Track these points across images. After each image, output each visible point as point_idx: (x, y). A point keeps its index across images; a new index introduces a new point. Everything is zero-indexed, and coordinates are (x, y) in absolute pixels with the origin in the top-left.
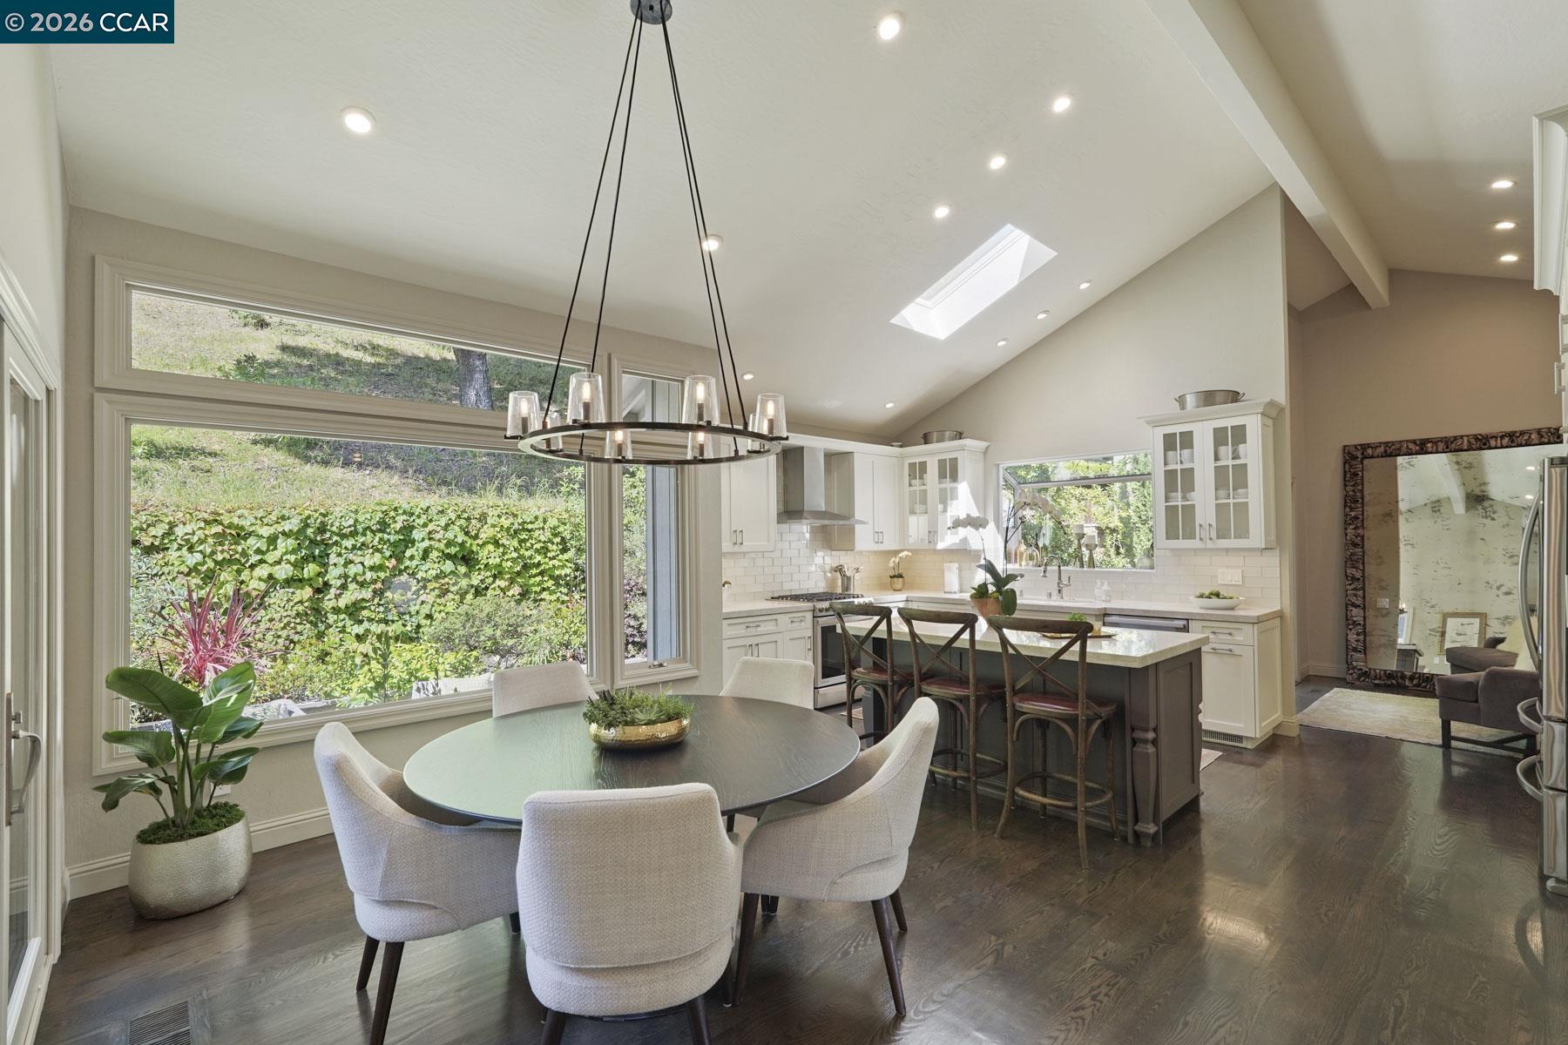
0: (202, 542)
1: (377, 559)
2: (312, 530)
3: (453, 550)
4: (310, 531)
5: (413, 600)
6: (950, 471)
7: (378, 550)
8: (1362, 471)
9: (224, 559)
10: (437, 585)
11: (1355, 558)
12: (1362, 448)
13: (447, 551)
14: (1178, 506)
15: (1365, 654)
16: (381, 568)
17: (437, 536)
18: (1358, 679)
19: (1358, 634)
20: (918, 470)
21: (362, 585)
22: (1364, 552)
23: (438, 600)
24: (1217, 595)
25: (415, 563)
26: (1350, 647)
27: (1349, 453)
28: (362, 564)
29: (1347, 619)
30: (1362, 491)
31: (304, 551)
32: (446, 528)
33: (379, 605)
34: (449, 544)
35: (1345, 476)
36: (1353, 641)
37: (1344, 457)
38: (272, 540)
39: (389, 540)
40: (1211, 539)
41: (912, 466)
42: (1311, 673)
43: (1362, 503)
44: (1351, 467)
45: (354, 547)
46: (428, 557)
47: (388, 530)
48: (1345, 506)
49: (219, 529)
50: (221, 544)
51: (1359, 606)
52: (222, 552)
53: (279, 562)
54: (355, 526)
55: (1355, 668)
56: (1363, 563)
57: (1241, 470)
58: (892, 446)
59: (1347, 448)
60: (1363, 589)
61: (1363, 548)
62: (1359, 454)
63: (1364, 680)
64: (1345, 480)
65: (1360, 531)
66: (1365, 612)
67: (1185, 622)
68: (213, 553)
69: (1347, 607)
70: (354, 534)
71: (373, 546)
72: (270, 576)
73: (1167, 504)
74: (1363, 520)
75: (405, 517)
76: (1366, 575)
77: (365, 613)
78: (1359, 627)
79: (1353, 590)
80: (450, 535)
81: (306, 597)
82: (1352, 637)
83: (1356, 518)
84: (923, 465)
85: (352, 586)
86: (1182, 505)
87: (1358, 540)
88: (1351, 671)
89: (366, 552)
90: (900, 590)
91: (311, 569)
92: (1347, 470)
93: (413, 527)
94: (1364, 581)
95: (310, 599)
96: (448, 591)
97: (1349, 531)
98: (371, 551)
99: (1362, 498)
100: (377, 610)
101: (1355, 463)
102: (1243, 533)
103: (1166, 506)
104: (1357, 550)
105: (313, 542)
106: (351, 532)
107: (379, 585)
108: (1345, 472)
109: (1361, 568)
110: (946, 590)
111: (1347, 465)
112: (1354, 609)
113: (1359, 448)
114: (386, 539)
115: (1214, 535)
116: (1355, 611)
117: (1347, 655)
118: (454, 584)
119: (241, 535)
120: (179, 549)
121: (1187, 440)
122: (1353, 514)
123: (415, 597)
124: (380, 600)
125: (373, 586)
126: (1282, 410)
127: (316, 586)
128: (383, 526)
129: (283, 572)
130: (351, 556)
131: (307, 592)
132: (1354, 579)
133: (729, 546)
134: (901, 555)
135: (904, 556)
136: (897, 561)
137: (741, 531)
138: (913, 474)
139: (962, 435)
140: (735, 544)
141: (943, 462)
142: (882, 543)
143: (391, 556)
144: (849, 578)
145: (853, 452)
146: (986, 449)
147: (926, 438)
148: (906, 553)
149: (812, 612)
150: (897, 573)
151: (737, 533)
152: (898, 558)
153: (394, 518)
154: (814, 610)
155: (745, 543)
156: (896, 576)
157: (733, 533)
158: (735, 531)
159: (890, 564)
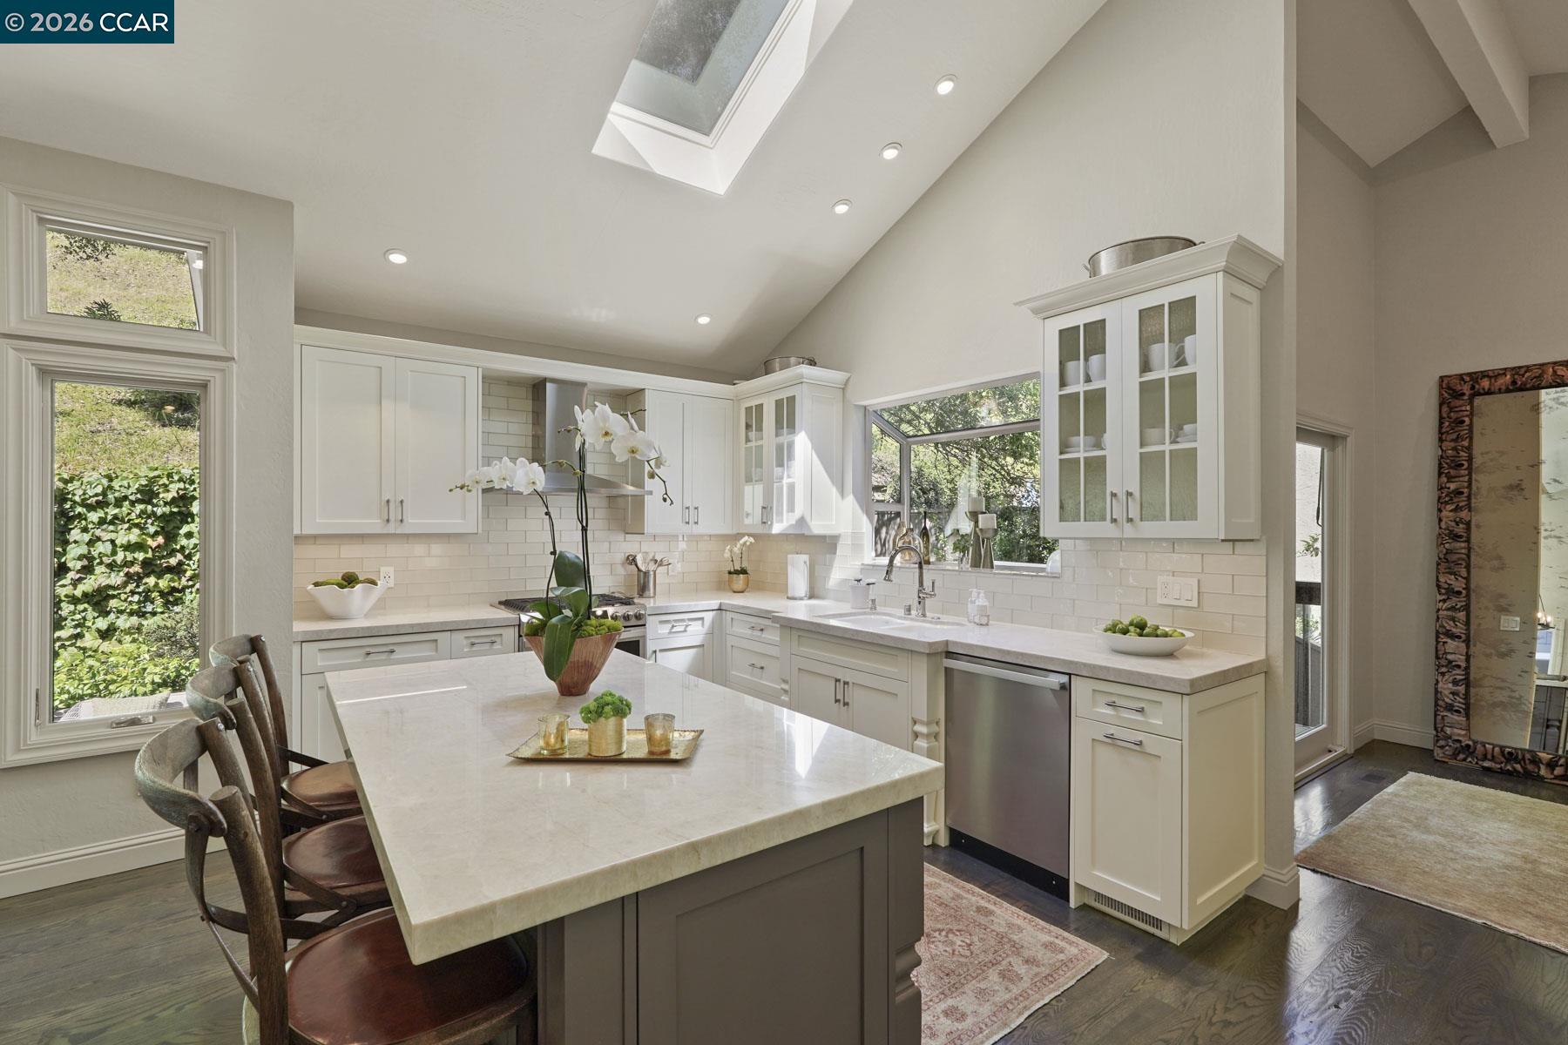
1: (134, 538)
5: (188, 587)
6: (786, 415)
7: (137, 525)
8: (1471, 415)
11: (1455, 557)
12: (1472, 379)
14: (1078, 460)
15: (1468, 716)
16: (140, 546)
18: (1454, 756)
19: (1455, 683)
20: (753, 419)
21: (112, 566)
22: (1469, 549)
24: (1141, 627)
26: (1440, 703)
27: (1449, 388)
28: (113, 542)
29: (1437, 658)
30: (1469, 448)
33: (133, 593)
35: (1441, 424)
36: (1447, 692)
37: (1441, 394)
39: (154, 513)
40: (1130, 520)
41: (748, 410)
42: (1376, 737)
43: (1470, 469)
44: (1451, 409)
45: (102, 521)
47: (155, 501)
48: (1440, 474)
51: (1459, 637)
54: (104, 494)
55: (1450, 737)
56: (1468, 567)
57: (1186, 387)
58: (734, 384)
59: (1445, 382)
60: (1467, 608)
61: (1468, 541)
62: (1466, 389)
63: (1464, 760)
64: (1441, 433)
65: (1464, 514)
66: (1468, 647)
67: (1065, 679)
69: (1437, 637)
70: (102, 504)
71: (129, 520)
73: (1063, 457)
74: (1469, 497)
75: (181, 485)
76: (1472, 586)
77: (113, 603)
78: (1458, 671)
79: (1448, 609)
82: (1446, 687)
83: (1458, 493)
84: (760, 407)
85: (99, 569)
86: (1085, 458)
87: (1460, 530)
88: (1442, 743)
89: (120, 527)
90: (742, 592)
92: (1445, 415)
94: (1468, 596)
97: (1444, 513)
98: (126, 526)
99: (1470, 459)
100: (130, 599)
101: (1458, 403)
102: (1185, 509)
103: (1060, 460)
104: (1458, 545)
106: (97, 502)
107: (136, 569)
108: (1441, 418)
109: (1464, 574)
110: (789, 595)
111: (1445, 409)
112: (1449, 641)
113: (1467, 379)
114: (149, 512)
115: (1134, 512)
116: (1452, 645)
117: (1436, 715)
121: (1095, 336)
122: (1452, 486)
123: (191, 583)
124: (138, 586)
125: (126, 570)
126: (1277, 270)
128: (148, 495)
130: (98, 532)
132: (1451, 592)
133: (373, 524)
134: (742, 541)
135: (745, 543)
136: (736, 550)
137: (402, 502)
138: (750, 423)
139: (812, 363)
140: (388, 521)
141: (779, 404)
142: (696, 523)
143: (156, 533)
144: (646, 574)
145: (644, 389)
146: (845, 385)
147: (767, 369)
148: (746, 538)
149: (517, 628)
150: (738, 567)
151: (391, 504)
152: (738, 546)
153: (165, 486)
154: (519, 626)
155: (409, 520)
156: (737, 572)
157: (384, 503)
158: (388, 501)
159: (727, 555)
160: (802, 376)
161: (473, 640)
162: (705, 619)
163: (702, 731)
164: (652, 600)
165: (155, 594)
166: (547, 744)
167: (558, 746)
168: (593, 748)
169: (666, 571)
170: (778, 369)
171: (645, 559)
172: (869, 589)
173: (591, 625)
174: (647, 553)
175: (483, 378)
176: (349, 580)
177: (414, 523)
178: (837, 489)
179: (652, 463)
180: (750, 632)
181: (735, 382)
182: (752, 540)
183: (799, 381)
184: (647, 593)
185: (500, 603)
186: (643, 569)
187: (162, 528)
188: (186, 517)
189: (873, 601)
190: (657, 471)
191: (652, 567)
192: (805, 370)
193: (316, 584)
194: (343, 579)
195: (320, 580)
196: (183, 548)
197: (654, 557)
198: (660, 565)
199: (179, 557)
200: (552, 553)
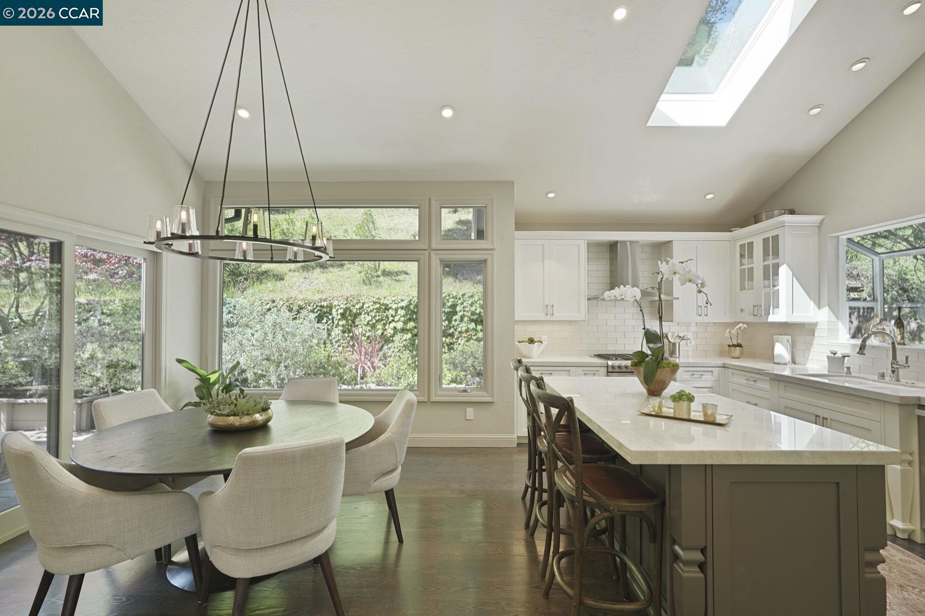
0: (371, 311)
2: (412, 306)
3: (475, 317)
4: (412, 307)
5: (456, 342)
6: (772, 248)
9: (379, 319)
10: (467, 336)
13: (472, 317)
17: (467, 309)
20: (746, 251)
23: (466, 343)
25: (457, 323)
31: (408, 316)
32: (472, 305)
34: (473, 313)
38: (396, 310)
39: (445, 311)
41: (742, 246)
46: (463, 320)
49: (378, 306)
50: (379, 312)
52: (379, 316)
53: (399, 321)
58: (731, 231)
68: (375, 316)
72: (395, 328)
75: (453, 300)
80: (473, 309)
81: (408, 338)
84: (751, 245)
90: (739, 358)
91: (411, 324)
93: (457, 305)
95: (410, 339)
96: (471, 338)
105: (413, 312)
110: (775, 361)
118: (474, 336)
119: (387, 308)
120: (365, 314)
127: (414, 333)
129: (400, 325)
131: (409, 335)
133: (541, 316)
134: (737, 327)
135: (740, 328)
136: (734, 332)
137: (553, 306)
138: (743, 254)
139: (792, 212)
140: (547, 314)
141: (766, 241)
142: (706, 315)
143: (445, 320)
144: (674, 344)
145: (672, 241)
146: (821, 223)
147: (757, 220)
148: (741, 324)
149: (606, 368)
150: (735, 343)
151: (548, 307)
152: (735, 329)
153: (448, 300)
154: (607, 367)
155: (555, 314)
156: (734, 346)
157: (545, 306)
158: (547, 306)
159: (727, 334)
160: (784, 222)
161: (586, 372)
162: (714, 373)
163: (732, 416)
164: (677, 359)
165: (445, 345)
166: (654, 410)
167: (659, 411)
168: (677, 414)
169: (686, 343)
170: (764, 219)
171: (673, 335)
172: (844, 360)
173: (664, 363)
174: (674, 332)
175: (587, 244)
176: (531, 341)
177: (558, 316)
178: (814, 302)
179: (699, 286)
180: (746, 382)
181: (732, 229)
182: (745, 326)
183: (782, 225)
184: (674, 356)
185: (595, 355)
186: (672, 341)
187: (447, 318)
188: (455, 313)
189: (848, 368)
190: (702, 289)
191: (677, 341)
192: (787, 218)
193: (519, 342)
194: (529, 340)
195: (520, 340)
196: (454, 326)
197: (678, 335)
198: (682, 340)
199: (452, 329)
200: (643, 329)
